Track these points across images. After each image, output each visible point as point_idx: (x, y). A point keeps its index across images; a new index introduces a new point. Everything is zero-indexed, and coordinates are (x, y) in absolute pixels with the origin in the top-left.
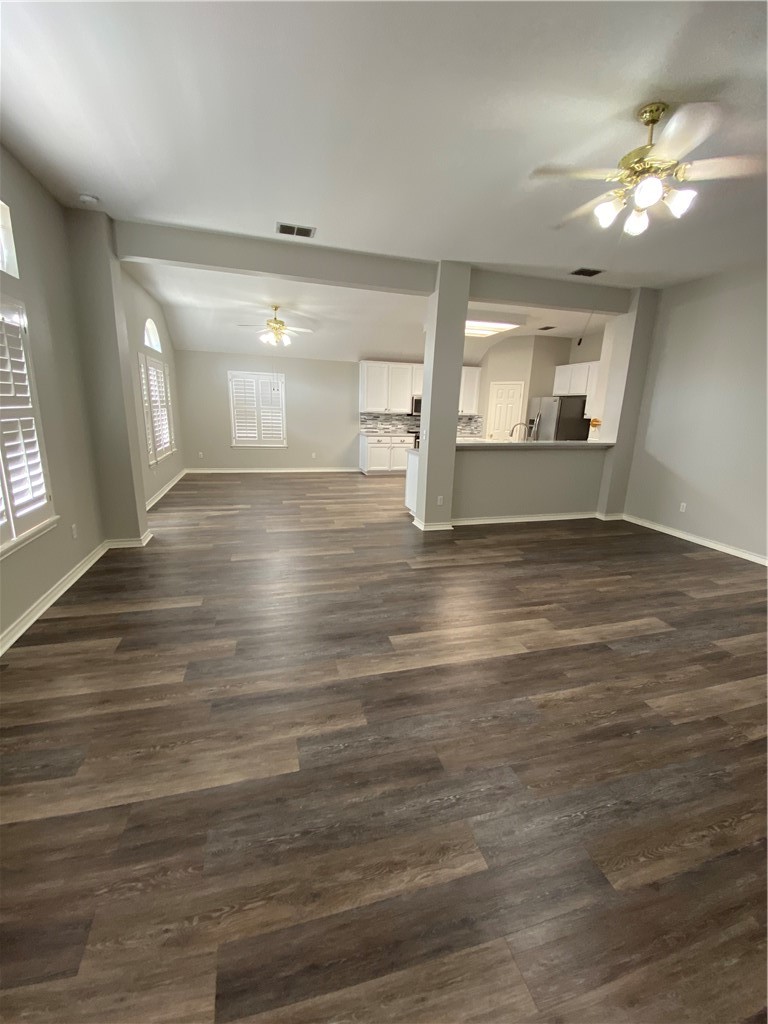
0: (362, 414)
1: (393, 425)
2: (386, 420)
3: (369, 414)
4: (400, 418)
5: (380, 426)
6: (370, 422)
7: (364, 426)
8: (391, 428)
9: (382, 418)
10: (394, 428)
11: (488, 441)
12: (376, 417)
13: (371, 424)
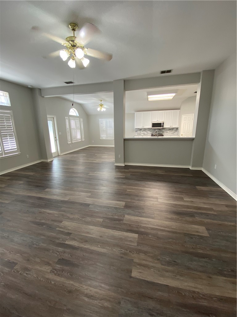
0: (136, 129)
1: (147, 132)
2: (144, 131)
3: (138, 129)
4: (149, 129)
5: (142, 132)
6: (139, 131)
7: (137, 133)
8: (146, 133)
9: (143, 130)
10: (147, 133)
11: (181, 137)
12: (141, 130)
13: (139, 132)
